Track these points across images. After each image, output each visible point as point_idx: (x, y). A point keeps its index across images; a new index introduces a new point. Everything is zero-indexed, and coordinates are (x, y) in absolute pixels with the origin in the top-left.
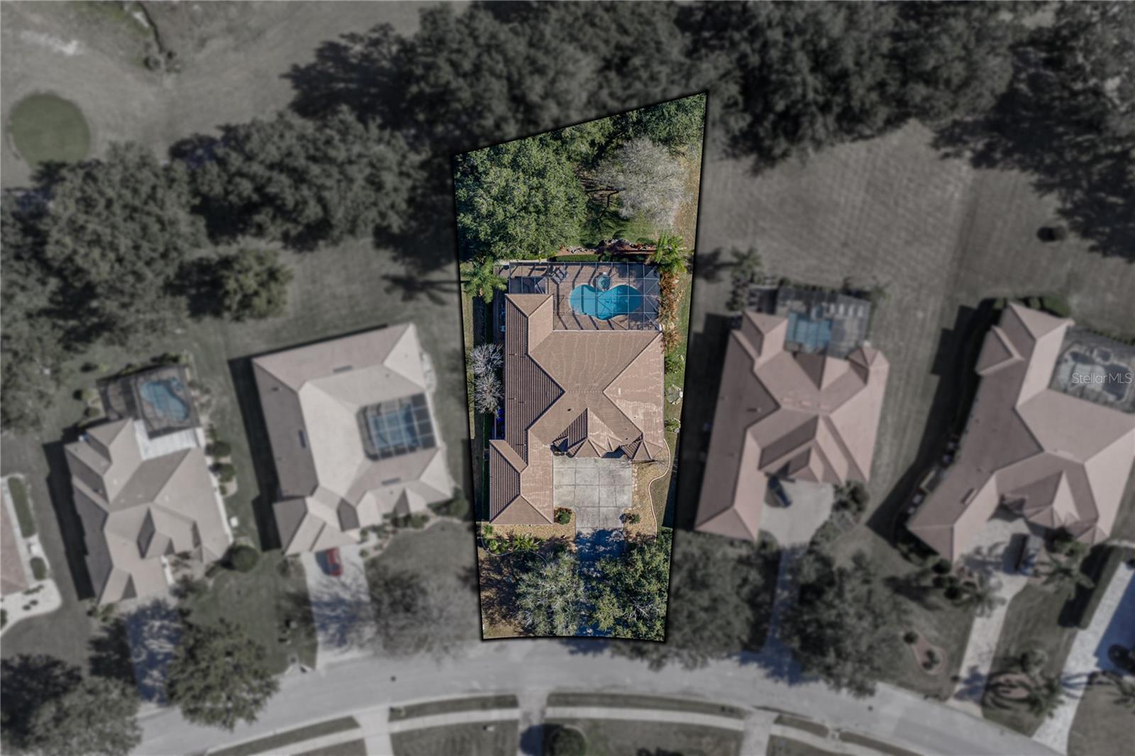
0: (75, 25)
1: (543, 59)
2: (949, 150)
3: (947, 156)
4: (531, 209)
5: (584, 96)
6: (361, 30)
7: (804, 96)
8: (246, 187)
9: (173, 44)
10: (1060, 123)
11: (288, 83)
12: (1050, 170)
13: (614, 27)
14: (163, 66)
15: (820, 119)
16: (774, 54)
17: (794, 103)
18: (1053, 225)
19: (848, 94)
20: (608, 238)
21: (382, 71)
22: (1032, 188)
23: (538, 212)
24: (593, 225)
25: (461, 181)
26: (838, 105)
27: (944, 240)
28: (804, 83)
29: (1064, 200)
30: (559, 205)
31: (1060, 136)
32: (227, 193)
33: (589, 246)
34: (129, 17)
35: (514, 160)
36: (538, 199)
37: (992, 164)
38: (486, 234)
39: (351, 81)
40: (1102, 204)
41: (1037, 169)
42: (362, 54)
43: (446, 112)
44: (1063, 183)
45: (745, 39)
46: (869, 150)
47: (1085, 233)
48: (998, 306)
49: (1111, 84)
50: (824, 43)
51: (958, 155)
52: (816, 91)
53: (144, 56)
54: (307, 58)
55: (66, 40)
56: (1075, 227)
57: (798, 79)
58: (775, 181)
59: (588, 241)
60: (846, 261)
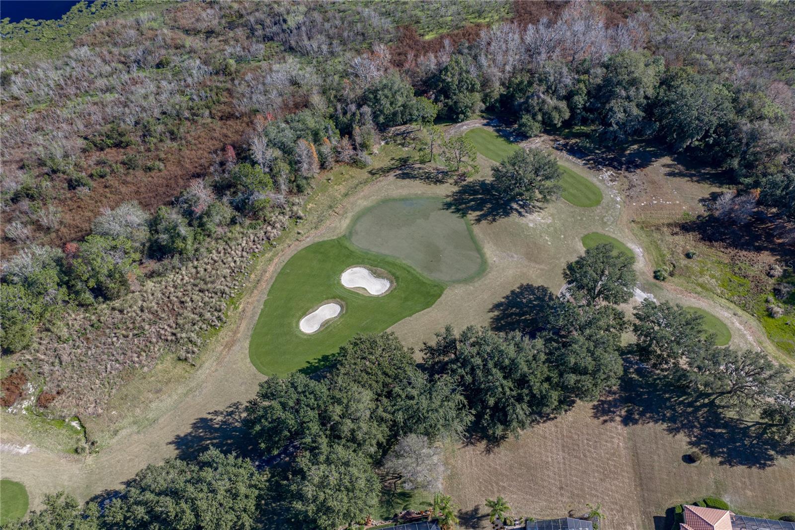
0: (30, 436)
1: (338, 395)
2: (605, 418)
3: (605, 421)
4: (342, 489)
5: (368, 413)
6: (220, 408)
7: (504, 394)
8: (140, 511)
9: (96, 437)
10: (665, 392)
11: (172, 447)
12: (672, 419)
13: (379, 373)
14: (87, 451)
15: (518, 406)
16: (479, 373)
17: (500, 399)
18: (689, 453)
19: (530, 388)
20: (400, 512)
21: (235, 429)
22: (666, 432)
23: (348, 490)
24: (387, 504)
25: (293, 480)
26: (527, 395)
27: (625, 474)
28: (502, 386)
29: (689, 436)
30: (361, 483)
31: (669, 399)
32: (126, 518)
33: (387, 519)
34: (68, 425)
35: (328, 458)
36: (346, 482)
37: (635, 422)
38: (313, 512)
39: (215, 438)
40: (713, 434)
41: (664, 421)
42: (222, 421)
43: (279, 440)
44: (683, 426)
45: (460, 367)
46: (556, 426)
47: (713, 455)
48: (678, 511)
49: (683, 362)
50: (507, 362)
51: (612, 420)
52: (511, 390)
53: (75, 447)
54: (185, 429)
55: (22, 445)
56: (704, 451)
57: (498, 384)
58: (502, 454)
59: (386, 515)
60: (565, 499)
